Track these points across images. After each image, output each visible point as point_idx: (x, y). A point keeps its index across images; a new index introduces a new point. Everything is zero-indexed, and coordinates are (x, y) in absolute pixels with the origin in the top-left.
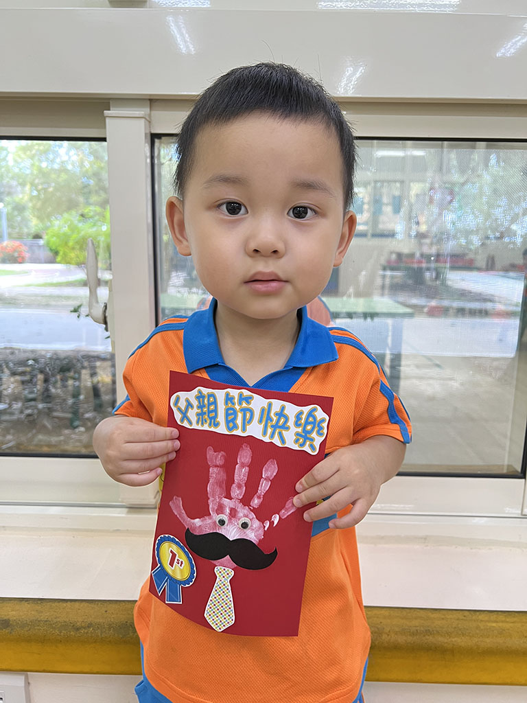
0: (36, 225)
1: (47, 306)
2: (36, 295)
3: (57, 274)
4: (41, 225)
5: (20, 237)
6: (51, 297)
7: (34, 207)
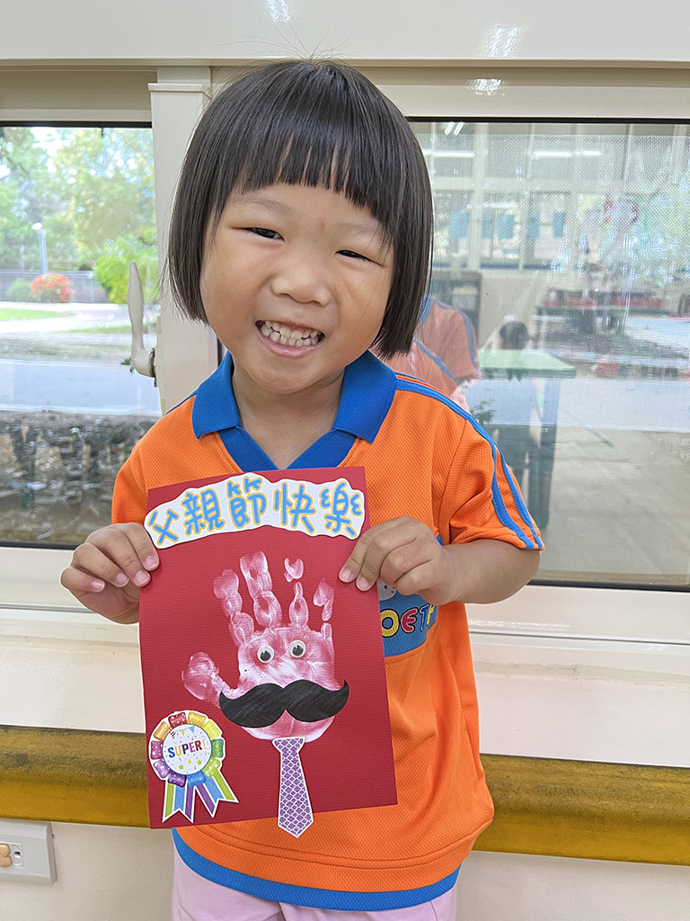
0: (84, 253)
1: (97, 357)
2: (84, 344)
3: (111, 317)
4: (90, 253)
5: (64, 268)
6: (101, 346)
7: (80, 228)
